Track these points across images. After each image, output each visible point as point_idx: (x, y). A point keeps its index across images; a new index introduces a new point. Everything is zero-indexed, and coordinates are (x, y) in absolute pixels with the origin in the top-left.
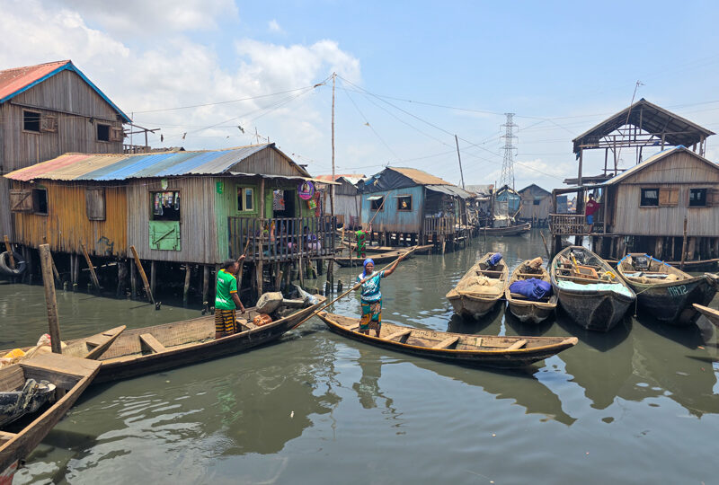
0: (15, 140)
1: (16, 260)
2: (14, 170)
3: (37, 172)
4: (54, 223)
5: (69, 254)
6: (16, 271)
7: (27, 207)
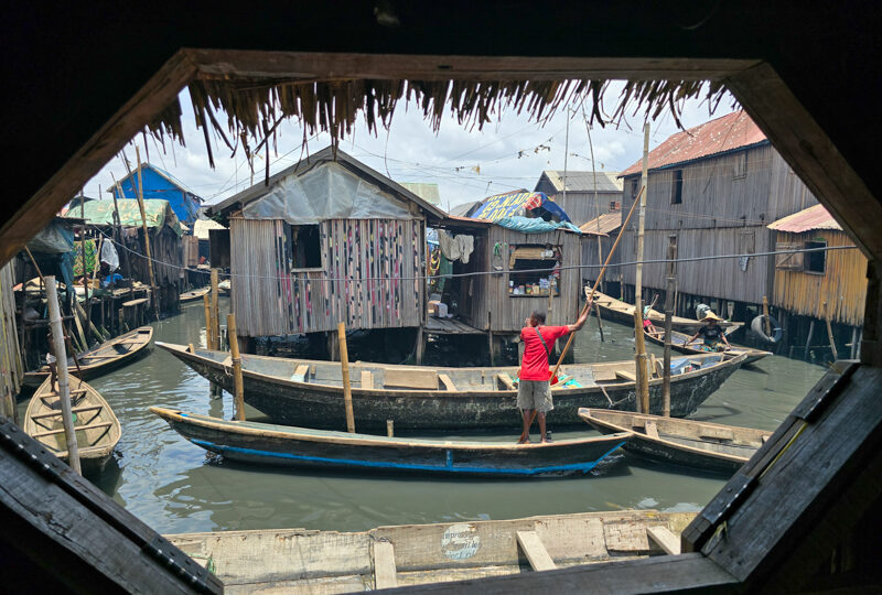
0: (781, 183)
1: (772, 326)
2: (777, 219)
3: (812, 221)
4: (834, 287)
5: (852, 327)
6: (773, 340)
7: (795, 263)
